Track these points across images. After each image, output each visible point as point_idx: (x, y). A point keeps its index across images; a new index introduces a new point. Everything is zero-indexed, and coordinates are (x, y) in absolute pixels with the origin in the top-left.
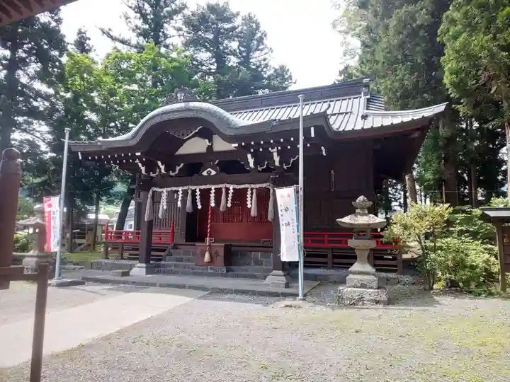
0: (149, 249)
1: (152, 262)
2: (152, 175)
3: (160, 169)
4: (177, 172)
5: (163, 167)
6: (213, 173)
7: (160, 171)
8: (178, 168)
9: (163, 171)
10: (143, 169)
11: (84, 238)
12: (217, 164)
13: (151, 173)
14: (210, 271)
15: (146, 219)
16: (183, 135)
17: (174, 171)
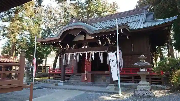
0: (65, 75)
1: (66, 80)
2: (65, 49)
5: (69, 46)
11: (42, 71)
12: (88, 44)
14: (86, 84)
15: (64, 64)
16: (75, 34)
17: (72, 47)
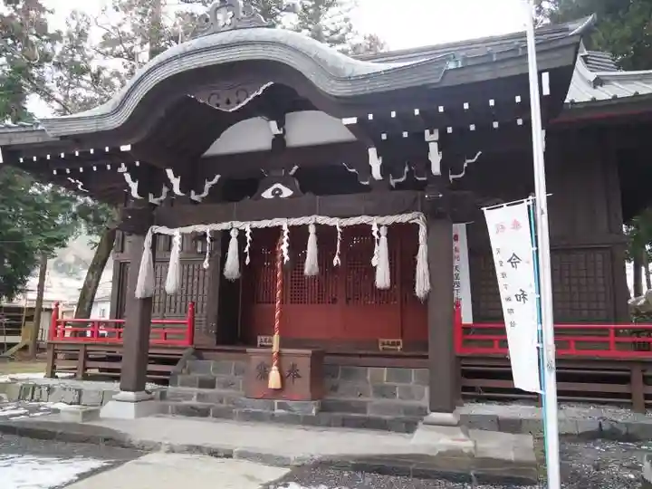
0: (144, 357)
1: (149, 386)
2: (152, 199)
3: (170, 186)
4: (205, 194)
5: (176, 182)
6: (287, 192)
7: (171, 192)
8: (208, 185)
9: (177, 190)
10: (134, 186)
12: (295, 175)
13: (151, 196)
14: (278, 411)
15: (139, 293)
16: (228, 102)
17: (199, 192)
